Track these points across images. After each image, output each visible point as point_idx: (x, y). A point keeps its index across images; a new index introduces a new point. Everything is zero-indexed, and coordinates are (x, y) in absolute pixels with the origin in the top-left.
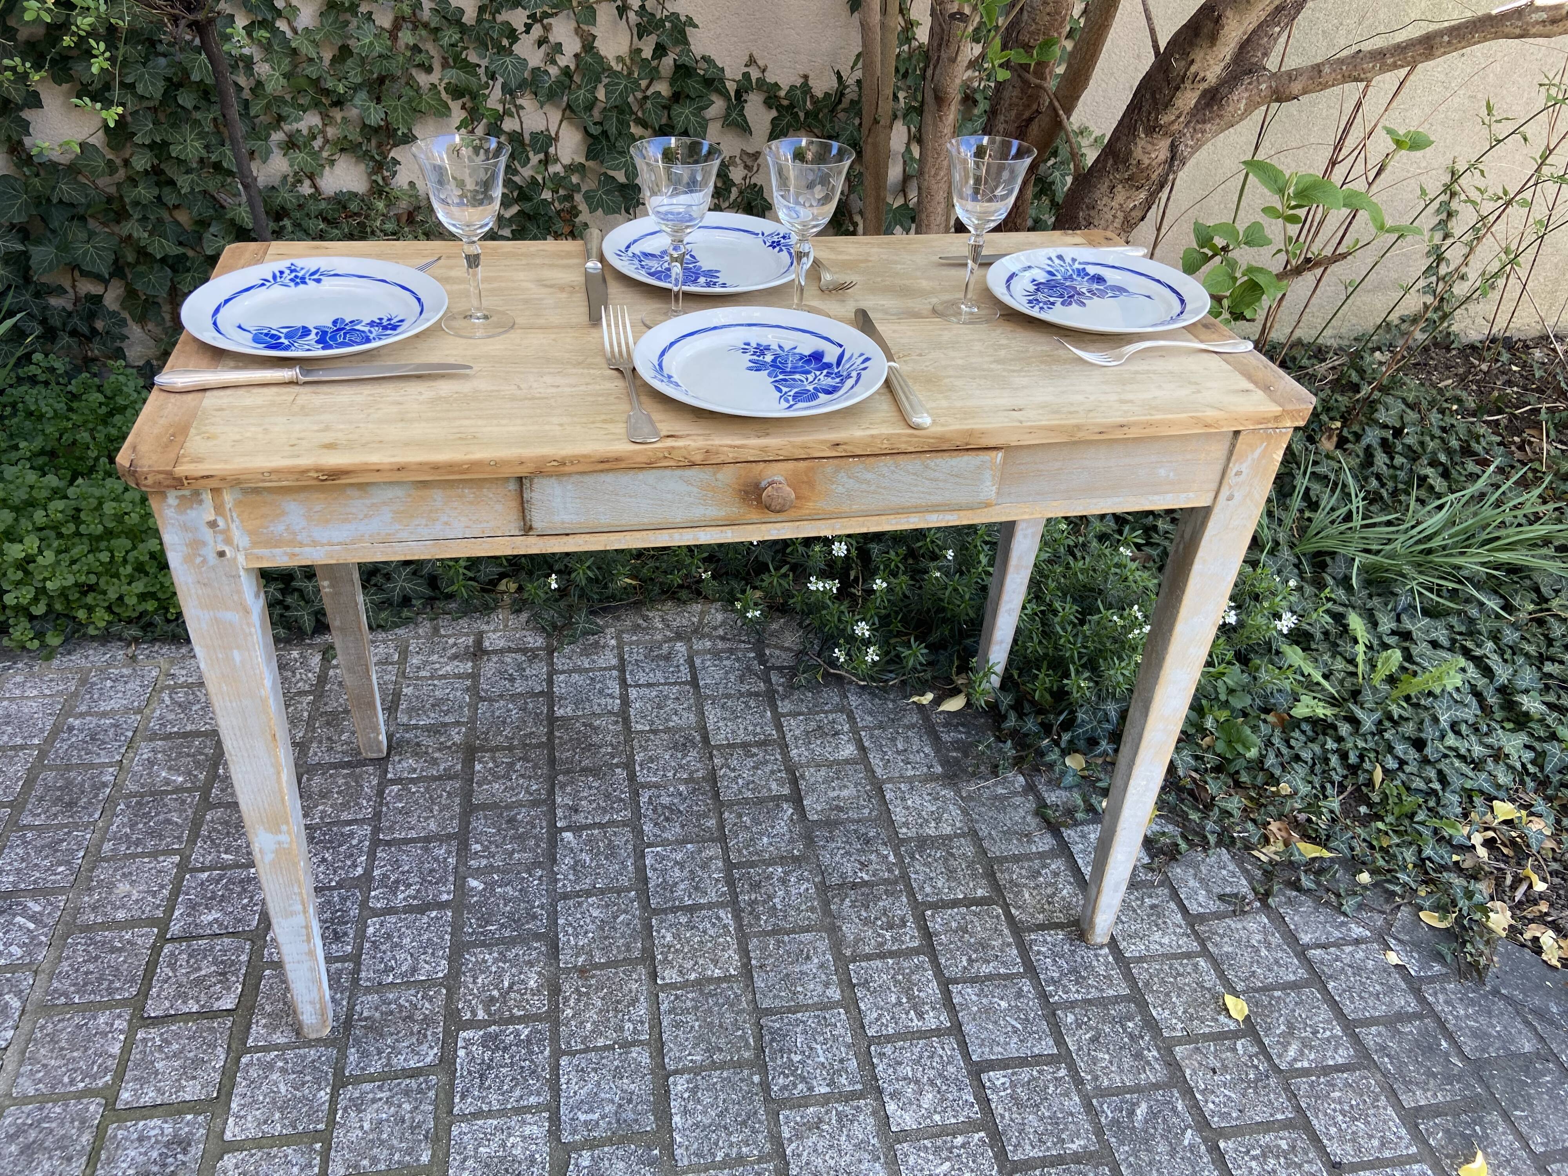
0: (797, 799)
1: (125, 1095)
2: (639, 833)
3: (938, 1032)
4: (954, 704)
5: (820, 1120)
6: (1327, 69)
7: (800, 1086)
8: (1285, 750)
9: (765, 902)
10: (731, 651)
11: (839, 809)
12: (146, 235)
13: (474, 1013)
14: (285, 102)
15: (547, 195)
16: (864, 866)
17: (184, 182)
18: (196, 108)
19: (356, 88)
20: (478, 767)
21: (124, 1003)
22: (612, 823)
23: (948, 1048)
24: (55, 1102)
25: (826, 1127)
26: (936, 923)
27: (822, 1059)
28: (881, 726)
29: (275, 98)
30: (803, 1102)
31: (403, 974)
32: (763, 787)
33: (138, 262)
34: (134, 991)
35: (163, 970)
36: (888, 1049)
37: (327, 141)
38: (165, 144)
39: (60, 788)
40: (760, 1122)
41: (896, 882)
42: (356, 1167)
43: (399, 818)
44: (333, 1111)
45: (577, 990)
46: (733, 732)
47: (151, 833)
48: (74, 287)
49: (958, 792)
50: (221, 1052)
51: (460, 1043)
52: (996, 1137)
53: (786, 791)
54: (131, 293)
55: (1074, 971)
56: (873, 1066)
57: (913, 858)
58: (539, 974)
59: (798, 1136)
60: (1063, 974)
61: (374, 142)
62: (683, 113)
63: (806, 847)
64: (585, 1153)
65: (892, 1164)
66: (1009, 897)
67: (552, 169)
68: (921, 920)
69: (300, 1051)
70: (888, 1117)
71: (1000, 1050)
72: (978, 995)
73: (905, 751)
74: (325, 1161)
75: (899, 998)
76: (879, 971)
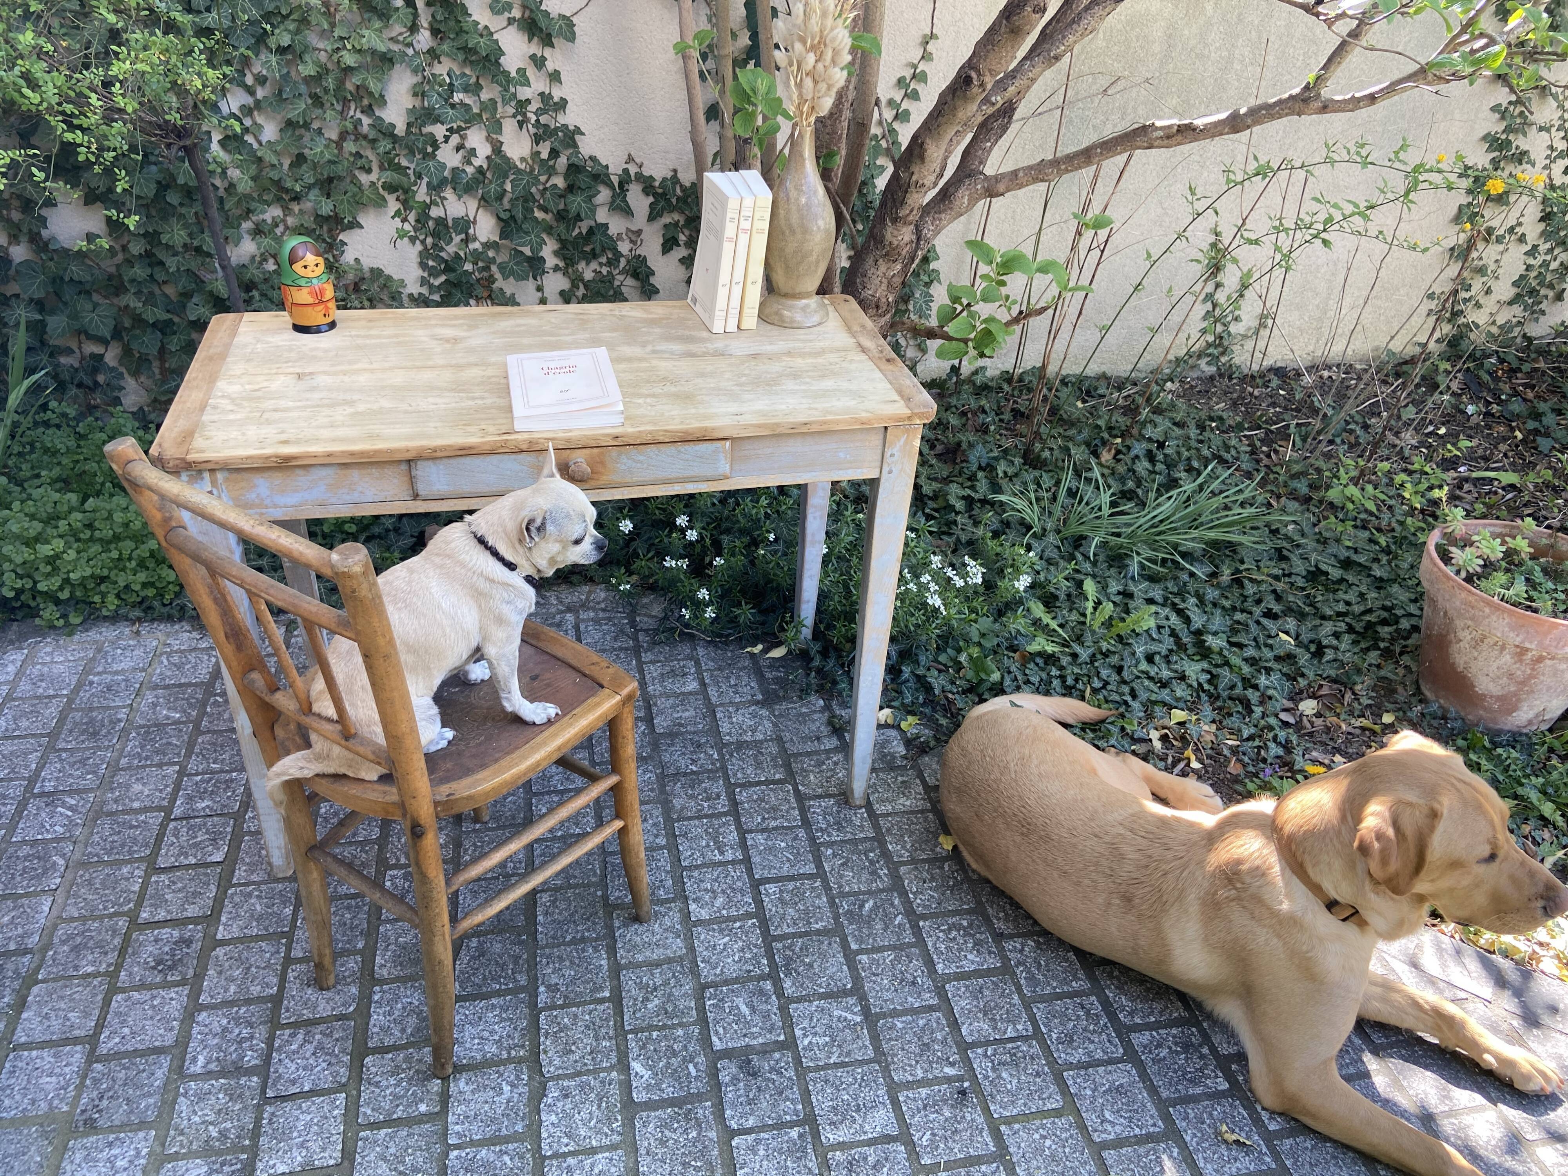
0: (649, 719)
1: (144, 915)
3: (733, 862)
4: (778, 653)
6: (1021, 174)
10: (609, 619)
11: (680, 725)
12: (141, 305)
13: (398, 860)
14: (253, 199)
15: (468, 267)
16: (694, 762)
17: (172, 264)
18: (181, 204)
19: (310, 187)
21: (141, 859)
23: (739, 871)
24: (94, 920)
26: (742, 796)
28: (720, 669)
29: (245, 196)
33: (133, 327)
34: (148, 852)
35: (169, 839)
36: (696, 874)
37: (287, 228)
38: (157, 234)
39: (85, 724)
40: (599, 918)
41: (716, 771)
44: (295, 920)
47: (157, 752)
48: (80, 348)
49: (772, 712)
50: (213, 888)
51: (388, 878)
52: (764, 923)
54: (127, 352)
55: (838, 823)
56: (684, 884)
59: (625, 926)
60: (829, 825)
61: (325, 228)
62: (576, 202)
63: (653, 750)
64: (475, 940)
65: (689, 939)
66: (798, 779)
67: (472, 246)
68: (731, 794)
69: (272, 885)
70: (689, 913)
71: (776, 871)
72: (766, 840)
73: (736, 685)
74: (289, 949)
75: (708, 843)
76: (696, 827)
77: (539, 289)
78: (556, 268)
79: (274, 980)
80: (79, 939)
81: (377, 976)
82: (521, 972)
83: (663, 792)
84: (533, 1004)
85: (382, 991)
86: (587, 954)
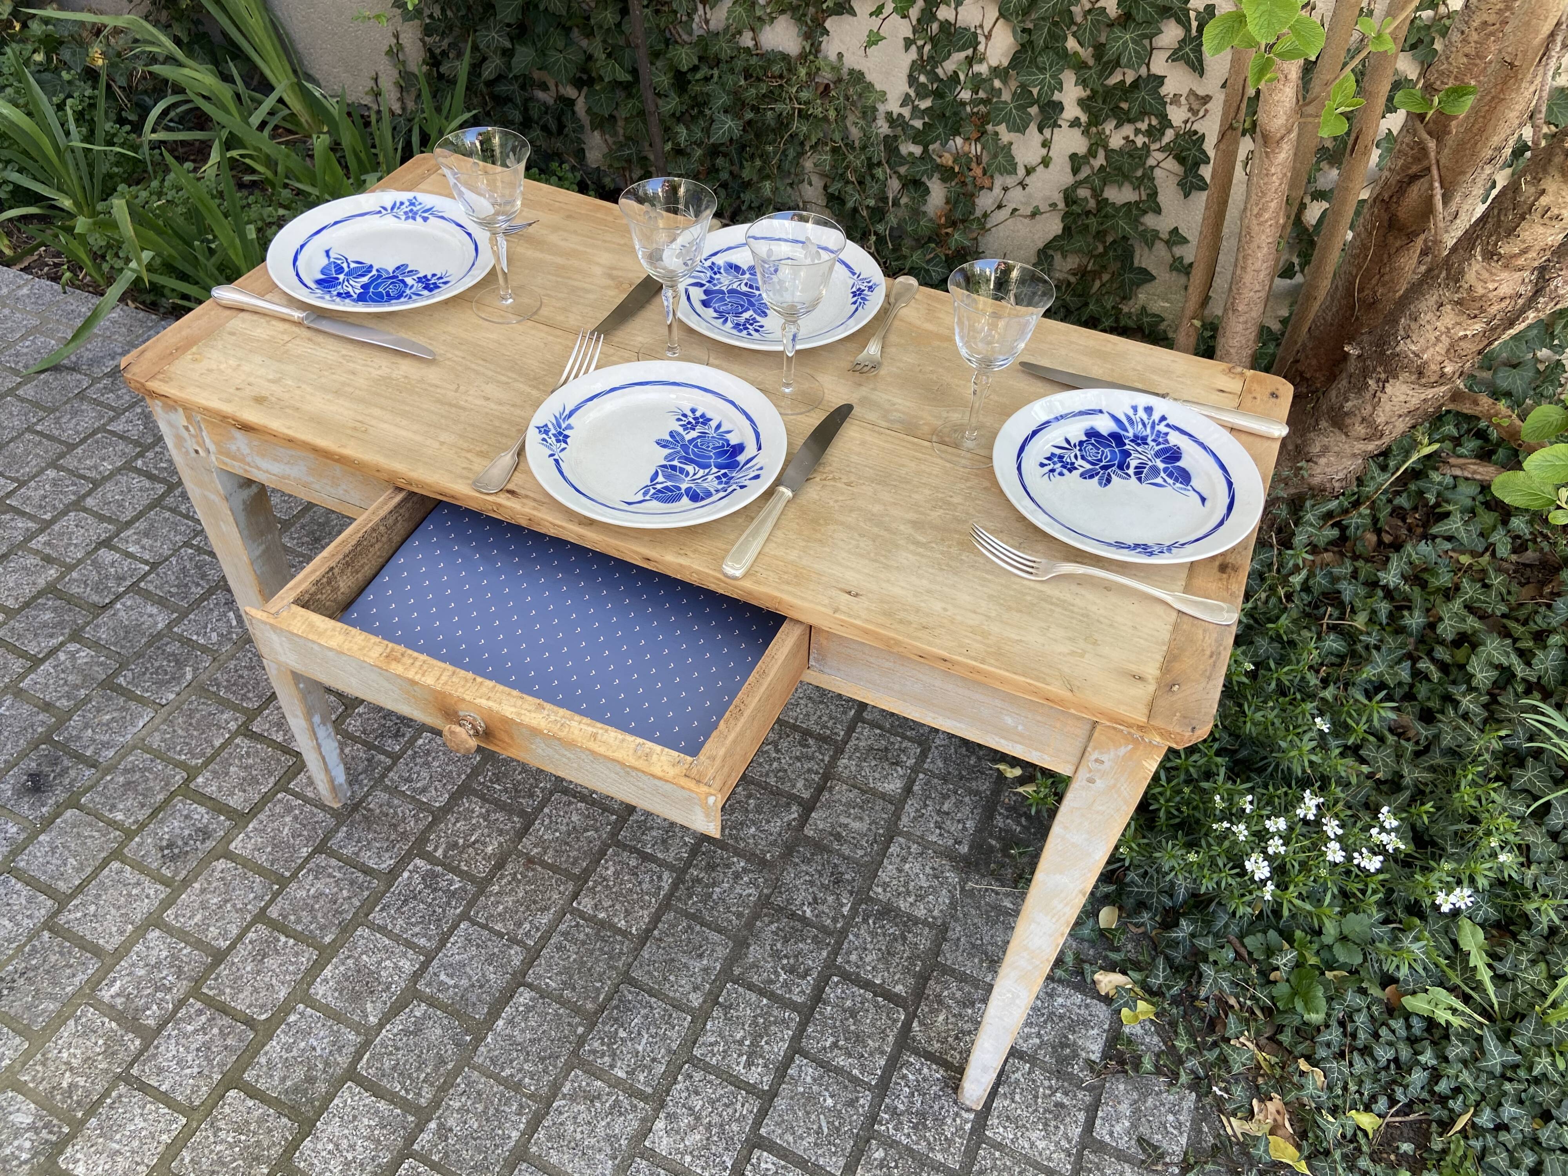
0: (808, 808)
1: (200, 780)
3: (751, 1089)
5: (599, 1097)
7: (606, 1059)
8: (1362, 1035)
9: (707, 886)
11: (838, 837)
12: (604, 56)
13: (436, 849)
15: (966, 95)
16: (815, 902)
21: (245, 711)
23: (748, 1107)
24: (162, 761)
25: (598, 1105)
26: (829, 993)
27: (640, 1048)
28: (945, 777)
30: (595, 1073)
31: (414, 790)
32: (790, 780)
36: (698, 1076)
39: (319, 524)
40: (555, 1067)
41: (830, 934)
42: (285, 917)
44: (301, 867)
45: (515, 874)
46: (807, 715)
48: (556, 86)
49: (963, 882)
50: (272, 780)
51: (410, 867)
53: (806, 795)
55: (922, 1115)
56: (675, 1081)
58: (500, 844)
59: (573, 1098)
60: (908, 1111)
61: (811, 7)
62: (1125, 39)
63: (782, 856)
64: (423, 1006)
65: (622, 1169)
66: (924, 1008)
67: (977, 68)
68: (823, 981)
69: (315, 810)
70: (650, 1130)
71: (791, 1139)
72: (814, 1080)
73: (948, 814)
74: (272, 901)
75: (744, 1038)
76: (748, 1004)
77: (1046, 144)
78: (1075, 123)
79: (234, 931)
80: (138, 775)
81: (312, 991)
82: (432, 1085)
83: (750, 925)
84: (411, 1140)
85: (302, 1014)
86: (507, 1110)
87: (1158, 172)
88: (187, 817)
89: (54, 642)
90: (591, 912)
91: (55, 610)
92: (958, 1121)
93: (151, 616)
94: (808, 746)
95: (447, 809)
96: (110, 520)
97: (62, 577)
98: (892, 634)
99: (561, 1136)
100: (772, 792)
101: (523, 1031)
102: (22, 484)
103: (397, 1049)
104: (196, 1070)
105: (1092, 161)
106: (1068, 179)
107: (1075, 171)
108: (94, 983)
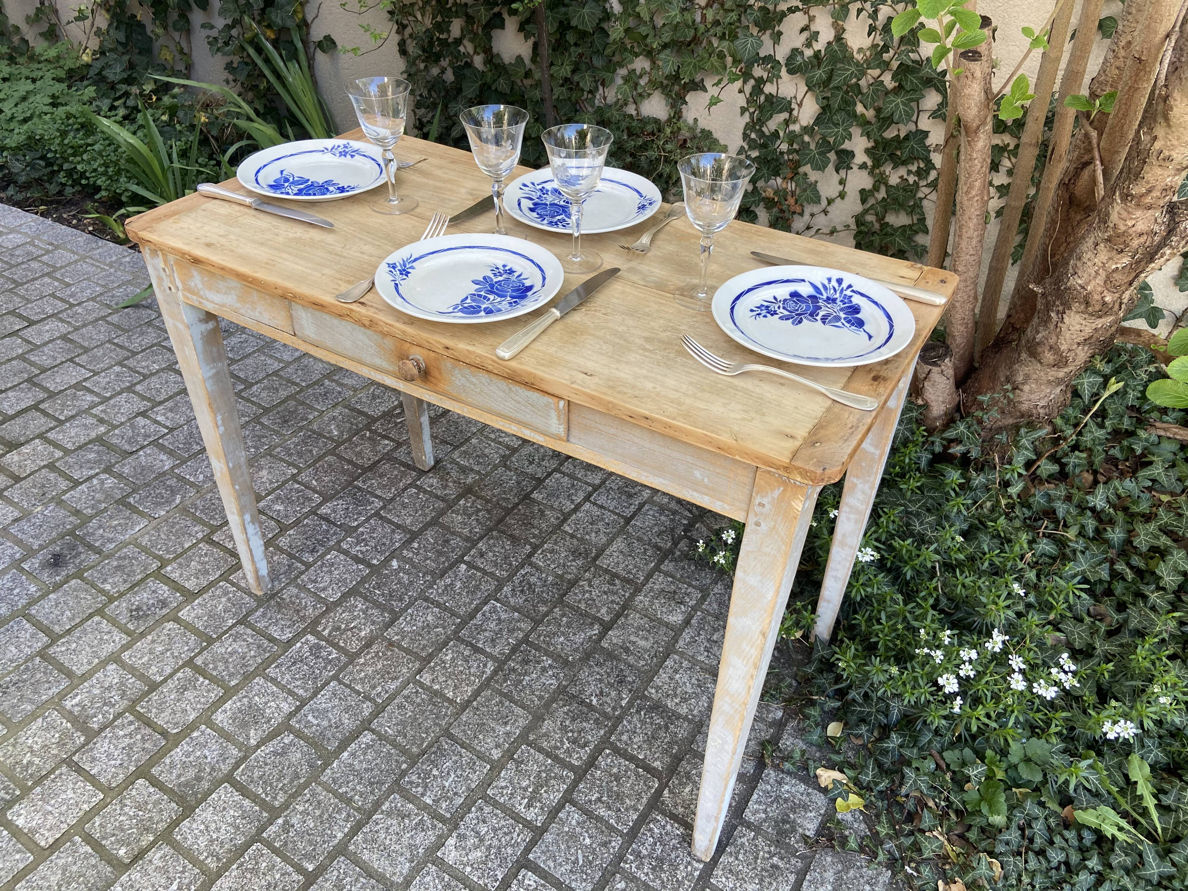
0: (607, 627)
1: (169, 568)
2: (499, 588)
3: (528, 824)
5: (409, 816)
7: (420, 790)
9: (520, 675)
10: (674, 513)
11: (627, 650)
13: (324, 630)
14: (626, 49)
15: (784, 147)
16: (601, 694)
17: (557, 91)
18: (576, 44)
19: (666, 45)
20: (462, 502)
21: (211, 526)
22: (492, 574)
23: (523, 837)
25: (407, 821)
27: (447, 784)
30: (409, 799)
31: (317, 589)
32: (596, 607)
36: (487, 810)
39: (290, 412)
40: (380, 790)
41: (609, 718)
42: (206, 665)
43: (399, 507)
44: (225, 633)
45: (378, 652)
46: (618, 563)
47: (299, 454)
50: (219, 573)
51: (303, 640)
53: (607, 618)
55: (661, 860)
56: (469, 811)
57: (638, 712)
58: (372, 631)
59: (389, 814)
60: (650, 856)
63: (580, 659)
64: (292, 736)
65: (416, 870)
66: (675, 780)
67: (792, 127)
68: (598, 751)
69: (244, 595)
70: (443, 845)
71: (552, 865)
72: (578, 823)
73: (716, 642)
74: (199, 653)
75: (529, 786)
76: (536, 762)
77: (842, 182)
78: (863, 166)
79: (168, 670)
80: (127, 561)
81: (214, 717)
82: (286, 792)
83: (547, 706)
84: (262, 829)
85: (203, 733)
86: (338, 816)
87: (925, 203)
88: (153, 592)
89: (92, 472)
90: (429, 684)
91: (98, 452)
92: (689, 868)
93: (161, 461)
94: (615, 585)
95: (338, 603)
96: (149, 400)
97: (109, 431)
98: (611, 399)
99: (374, 841)
100: (581, 614)
101: (361, 762)
102: (96, 373)
103: (266, 764)
104: (119, 762)
105: (876, 194)
106: (858, 208)
107: (863, 201)
108: (62, 696)
